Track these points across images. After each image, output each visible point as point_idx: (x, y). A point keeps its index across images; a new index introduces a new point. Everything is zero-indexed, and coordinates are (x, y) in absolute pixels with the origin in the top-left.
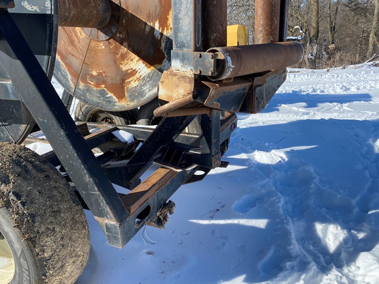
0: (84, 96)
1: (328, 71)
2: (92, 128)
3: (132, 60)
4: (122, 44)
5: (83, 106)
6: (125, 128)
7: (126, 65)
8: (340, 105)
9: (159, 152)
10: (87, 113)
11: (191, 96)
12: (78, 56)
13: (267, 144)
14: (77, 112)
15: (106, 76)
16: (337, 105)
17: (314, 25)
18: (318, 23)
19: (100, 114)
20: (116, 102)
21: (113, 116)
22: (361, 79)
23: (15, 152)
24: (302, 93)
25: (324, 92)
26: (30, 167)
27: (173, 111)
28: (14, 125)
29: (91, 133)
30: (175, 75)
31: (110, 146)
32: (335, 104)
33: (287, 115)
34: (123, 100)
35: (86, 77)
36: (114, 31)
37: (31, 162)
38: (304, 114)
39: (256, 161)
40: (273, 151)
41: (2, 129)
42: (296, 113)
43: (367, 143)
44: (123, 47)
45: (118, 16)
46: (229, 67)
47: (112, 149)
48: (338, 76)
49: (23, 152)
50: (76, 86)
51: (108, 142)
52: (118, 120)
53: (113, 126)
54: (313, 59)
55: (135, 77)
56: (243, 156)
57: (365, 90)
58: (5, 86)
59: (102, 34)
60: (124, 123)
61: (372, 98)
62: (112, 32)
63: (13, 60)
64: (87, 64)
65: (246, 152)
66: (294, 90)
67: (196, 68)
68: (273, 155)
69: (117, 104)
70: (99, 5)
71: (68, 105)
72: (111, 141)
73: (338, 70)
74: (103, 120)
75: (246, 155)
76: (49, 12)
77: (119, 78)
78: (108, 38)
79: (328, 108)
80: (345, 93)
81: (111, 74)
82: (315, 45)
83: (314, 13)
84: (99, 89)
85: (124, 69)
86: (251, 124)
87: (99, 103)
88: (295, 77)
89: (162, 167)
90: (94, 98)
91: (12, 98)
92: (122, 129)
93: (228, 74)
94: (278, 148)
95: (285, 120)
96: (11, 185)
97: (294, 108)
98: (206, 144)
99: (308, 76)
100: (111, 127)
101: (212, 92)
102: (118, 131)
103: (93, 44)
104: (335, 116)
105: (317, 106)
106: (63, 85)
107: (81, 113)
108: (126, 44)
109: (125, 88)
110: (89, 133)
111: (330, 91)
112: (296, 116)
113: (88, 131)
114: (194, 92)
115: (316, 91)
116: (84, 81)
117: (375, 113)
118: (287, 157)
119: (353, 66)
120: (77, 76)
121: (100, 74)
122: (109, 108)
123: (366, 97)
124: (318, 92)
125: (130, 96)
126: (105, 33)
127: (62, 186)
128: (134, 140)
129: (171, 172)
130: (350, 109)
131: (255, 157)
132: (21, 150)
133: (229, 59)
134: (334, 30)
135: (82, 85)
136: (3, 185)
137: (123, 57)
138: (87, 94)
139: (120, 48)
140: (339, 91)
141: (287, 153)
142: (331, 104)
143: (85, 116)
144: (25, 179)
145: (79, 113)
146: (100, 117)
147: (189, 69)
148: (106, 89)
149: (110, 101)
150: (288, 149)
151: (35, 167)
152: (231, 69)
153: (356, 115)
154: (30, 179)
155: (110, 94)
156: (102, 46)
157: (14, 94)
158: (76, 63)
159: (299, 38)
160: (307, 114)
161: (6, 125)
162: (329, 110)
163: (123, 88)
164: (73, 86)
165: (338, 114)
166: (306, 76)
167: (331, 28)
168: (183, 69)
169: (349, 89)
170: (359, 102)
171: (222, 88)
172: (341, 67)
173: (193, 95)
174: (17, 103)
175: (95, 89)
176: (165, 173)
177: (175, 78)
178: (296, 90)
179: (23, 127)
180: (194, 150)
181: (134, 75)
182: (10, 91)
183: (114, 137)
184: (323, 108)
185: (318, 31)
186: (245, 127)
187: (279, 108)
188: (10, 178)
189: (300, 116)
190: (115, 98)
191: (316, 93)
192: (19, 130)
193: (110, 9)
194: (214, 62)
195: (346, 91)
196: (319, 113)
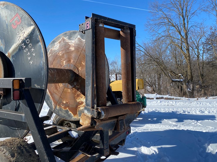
0: (58, 113)
1: (198, 99)
2: (59, 129)
3: (82, 97)
4: (78, 90)
5: (57, 117)
6: (75, 130)
7: (79, 99)
8: (196, 122)
9: (83, 145)
10: (58, 121)
11: (90, 124)
12: (58, 94)
13: (149, 143)
14: (54, 120)
15: (69, 104)
16: (195, 121)
17: (189, 74)
18: (191, 73)
19: (65, 121)
20: (73, 116)
21: (71, 123)
22: (214, 106)
23: (20, 143)
24: (177, 113)
25: (190, 113)
26: (24, 150)
27: (85, 129)
28: (22, 130)
29: (58, 132)
30: (85, 115)
31: (66, 139)
32: (194, 121)
33: (165, 126)
34: (76, 115)
35: (60, 104)
36: (75, 85)
37: (25, 148)
38: (174, 126)
39: (142, 152)
40: (152, 147)
41: (17, 131)
42: (170, 125)
43: (203, 146)
44: (78, 91)
45: (78, 79)
46: (103, 115)
47: (67, 141)
48: (200, 104)
49: (23, 143)
50: (55, 107)
51: (66, 137)
52: (73, 125)
53: (69, 128)
54: (191, 91)
55: (82, 105)
56: (135, 149)
57: (213, 113)
58: (21, 116)
59: (70, 85)
60: (75, 127)
61: (216, 119)
62: (74, 85)
63: (27, 107)
64: (61, 98)
65: (137, 147)
66: (173, 111)
67: (92, 114)
68: (150, 149)
69: (73, 117)
70: (69, 75)
71: (50, 116)
72: (67, 136)
73: (203, 99)
74: (66, 125)
75: (137, 148)
76: (43, 89)
77: (75, 105)
78: (72, 87)
79: (188, 123)
80: (201, 114)
81: (72, 103)
82: (191, 84)
83: (188, 68)
84: (65, 109)
85: (78, 101)
86: (144, 130)
87: (65, 116)
88: (176, 103)
89: (83, 154)
90: (63, 114)
91: (23, 121)
92: (74, 131)
93: (103, 117)
94: (155, 146)
95: (163, 129)
96: (15, 158)
97: (170, 122)
98: (102, 144)
99: (183, 103)
100: (68, 129)
101: (97, 124)
102: (71, 131)
103: (65, 89)
104: (191, 128)
105: (183, 122)
106: (49, 107)
107: (56, 121)
108: (80, 90)
109: (78, 110)
110: (57, 132)
111: (193, 113)
112: (170, 127)
113: (57, 131)
114: (91, 123)
115: (185, 112)
116: (59, 105)
117: (214, 128)
118: (158, 151)
119: (212, 97)
120: (56, 103)
121: (67, 103)
122: (69, 119)
123: (212, 118)
124: (186, 113)
125: (79, 114)
126: (71, 85)
127: (36, 160)
128: (78, 137)
129: (86, 156)
130: (201, 125)
131: (142, 149)
132: (22, 142)
133: (103, 112)
134: (203, 76)
135: (58, 107)
136: (12, 158)
137: (78, 96)
138: (60, 112)
139: (77, 92)
140: (198, 113)
141: (158, 149)
142: (191, 121)
143: (58, 122)
144: (21, 155)
145: (55, 120)
146: (65, 123)
147: (90, 114)
148: (69, 110)
149: (70, 116)
150: (160, 147)
151: (26, 150)
152: (104, 116)
153: (203, 129)
154: (23, 156)
155: (70, 112)
156: (69, 91)
157: (24, 119)
158: (57, 97)
159: (182, 80)
160: (176, 126)
161: (19, 130)
162: (189, 125)
163: (77, 110)
164: (54, 107)
165: (193, 127)
166: (182, 103)
167: (201, 75)
168: (88, 114)
169: (204, 112)
170: (208, 120)
171: (102, 122)
172: (205, 98)
173: (91, 124)
174: (25, 123)
175: (64, 109)
176: (83, 157)
177: (85, 117)
178: (174, 111)
179: (26, 131)
180: (98, 146)
181: (82, 104)
182: (23, 118)
183: (68, 134)
184: (186, 123)
185: (192, 77)
186: (141, 132)
187: (162, 121)
188: (15, 155)
189: (172, 127)
190: (72, 114)
191: (185, 113)
192: (24, 132)
193: (74, 76)
194: (97, 114)
195: (202, 113)
196: (183, 126)
